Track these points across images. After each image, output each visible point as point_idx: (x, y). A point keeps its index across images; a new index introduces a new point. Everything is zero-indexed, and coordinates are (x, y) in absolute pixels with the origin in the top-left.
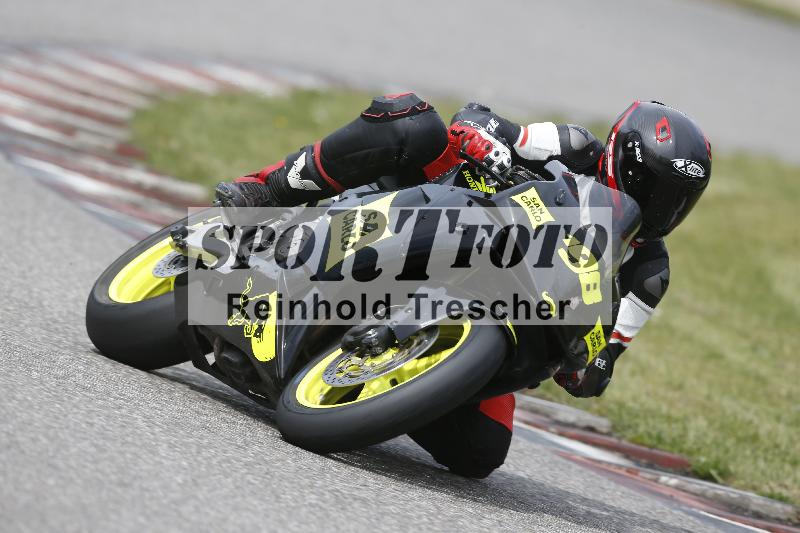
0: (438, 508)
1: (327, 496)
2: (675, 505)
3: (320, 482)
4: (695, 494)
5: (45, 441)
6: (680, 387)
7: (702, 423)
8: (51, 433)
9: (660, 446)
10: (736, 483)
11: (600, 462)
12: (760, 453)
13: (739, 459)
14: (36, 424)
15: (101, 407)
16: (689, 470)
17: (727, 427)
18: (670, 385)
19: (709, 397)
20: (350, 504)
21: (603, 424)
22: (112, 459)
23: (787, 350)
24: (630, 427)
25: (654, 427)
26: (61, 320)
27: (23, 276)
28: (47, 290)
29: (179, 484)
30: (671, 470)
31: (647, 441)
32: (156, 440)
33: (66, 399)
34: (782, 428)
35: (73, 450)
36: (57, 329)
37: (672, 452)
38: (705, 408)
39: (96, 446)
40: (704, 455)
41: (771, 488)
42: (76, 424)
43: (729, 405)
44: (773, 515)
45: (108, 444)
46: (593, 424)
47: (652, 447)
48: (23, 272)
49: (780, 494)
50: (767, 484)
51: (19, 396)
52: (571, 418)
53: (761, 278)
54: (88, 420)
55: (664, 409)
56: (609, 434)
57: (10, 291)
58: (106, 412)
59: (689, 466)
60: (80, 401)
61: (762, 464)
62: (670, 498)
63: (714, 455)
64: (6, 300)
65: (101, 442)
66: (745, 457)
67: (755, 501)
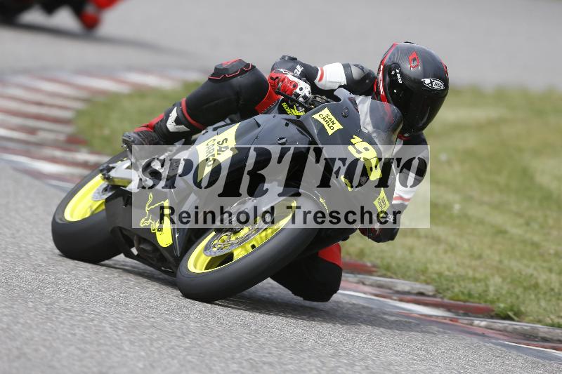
0: (322, 362)
1: (245, 364)
2: (487, 339)
3: (238, 355)
4: (500, 331)
5: (43, 350)
6: (480, 257)
7: (498, 280)
8: (47, 344)
9: (471, 300)
10: (527, 319)
11: (431, 316)
12: (541, 296)
13: (527, 302)
14: (36, 339)
15: (80, 321)
16: (493, 314)
17: (516, 281)
18: (472, 256)
19: (501, 262)
20: (261, 367)
21: (429, 289)
22: (92, 357)
23: (551, 222)
24: (448, 289)
25: (465, 288)
26: (44, 264)
27: (13, 236)
28: (31, 245)
29: (141, 369)
30: (480, 316)
31: (462, 297)
32: (121, 340)
33: (54, 319)
34: (554, 277)
35: (64, 354)
36: (41, 271)
37: (479, 303)
38: (499, 270)
39: (79, 349)
40: (502, 302)
41: (551, 319)
42: (63, 335)
43: (515, 265)
44: (555, 338)
45: (88, 346)
46: (422, 290)
47: (465, 301)
48: (13, 234)
49: (558, 323)
50: (549, 317)
51: (21, 321)
52: (407, 288)
53: (526, 174)
54: (72, 332)
55: (471, 273)
56: (434, 296)
57: (6, 248)
58: (83, 324)
59: (493, 311)
60: (65, 319)
61: (543, 303)
62: (483, 335)
63: (509, 301)
64: (4, 255)
65: (82, 346)
66: (531, 300)
67: (542, 330)
